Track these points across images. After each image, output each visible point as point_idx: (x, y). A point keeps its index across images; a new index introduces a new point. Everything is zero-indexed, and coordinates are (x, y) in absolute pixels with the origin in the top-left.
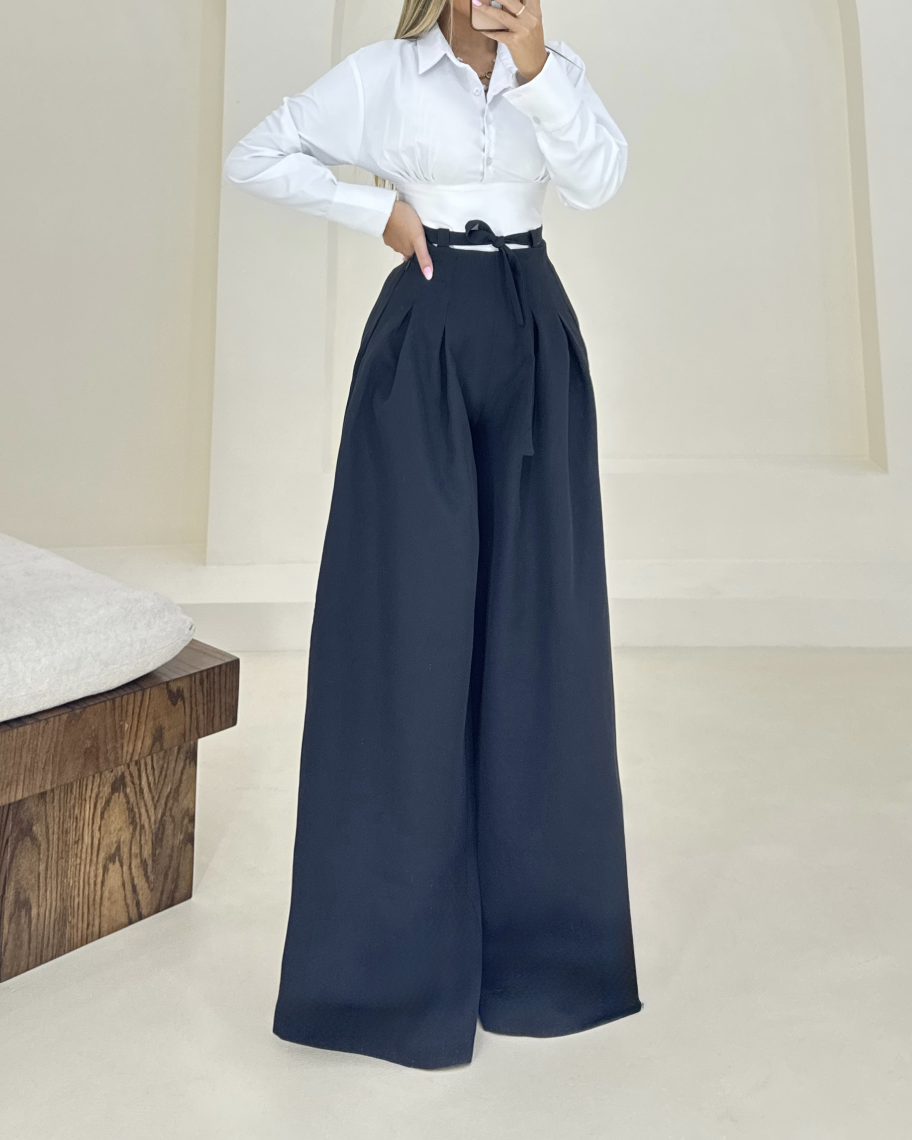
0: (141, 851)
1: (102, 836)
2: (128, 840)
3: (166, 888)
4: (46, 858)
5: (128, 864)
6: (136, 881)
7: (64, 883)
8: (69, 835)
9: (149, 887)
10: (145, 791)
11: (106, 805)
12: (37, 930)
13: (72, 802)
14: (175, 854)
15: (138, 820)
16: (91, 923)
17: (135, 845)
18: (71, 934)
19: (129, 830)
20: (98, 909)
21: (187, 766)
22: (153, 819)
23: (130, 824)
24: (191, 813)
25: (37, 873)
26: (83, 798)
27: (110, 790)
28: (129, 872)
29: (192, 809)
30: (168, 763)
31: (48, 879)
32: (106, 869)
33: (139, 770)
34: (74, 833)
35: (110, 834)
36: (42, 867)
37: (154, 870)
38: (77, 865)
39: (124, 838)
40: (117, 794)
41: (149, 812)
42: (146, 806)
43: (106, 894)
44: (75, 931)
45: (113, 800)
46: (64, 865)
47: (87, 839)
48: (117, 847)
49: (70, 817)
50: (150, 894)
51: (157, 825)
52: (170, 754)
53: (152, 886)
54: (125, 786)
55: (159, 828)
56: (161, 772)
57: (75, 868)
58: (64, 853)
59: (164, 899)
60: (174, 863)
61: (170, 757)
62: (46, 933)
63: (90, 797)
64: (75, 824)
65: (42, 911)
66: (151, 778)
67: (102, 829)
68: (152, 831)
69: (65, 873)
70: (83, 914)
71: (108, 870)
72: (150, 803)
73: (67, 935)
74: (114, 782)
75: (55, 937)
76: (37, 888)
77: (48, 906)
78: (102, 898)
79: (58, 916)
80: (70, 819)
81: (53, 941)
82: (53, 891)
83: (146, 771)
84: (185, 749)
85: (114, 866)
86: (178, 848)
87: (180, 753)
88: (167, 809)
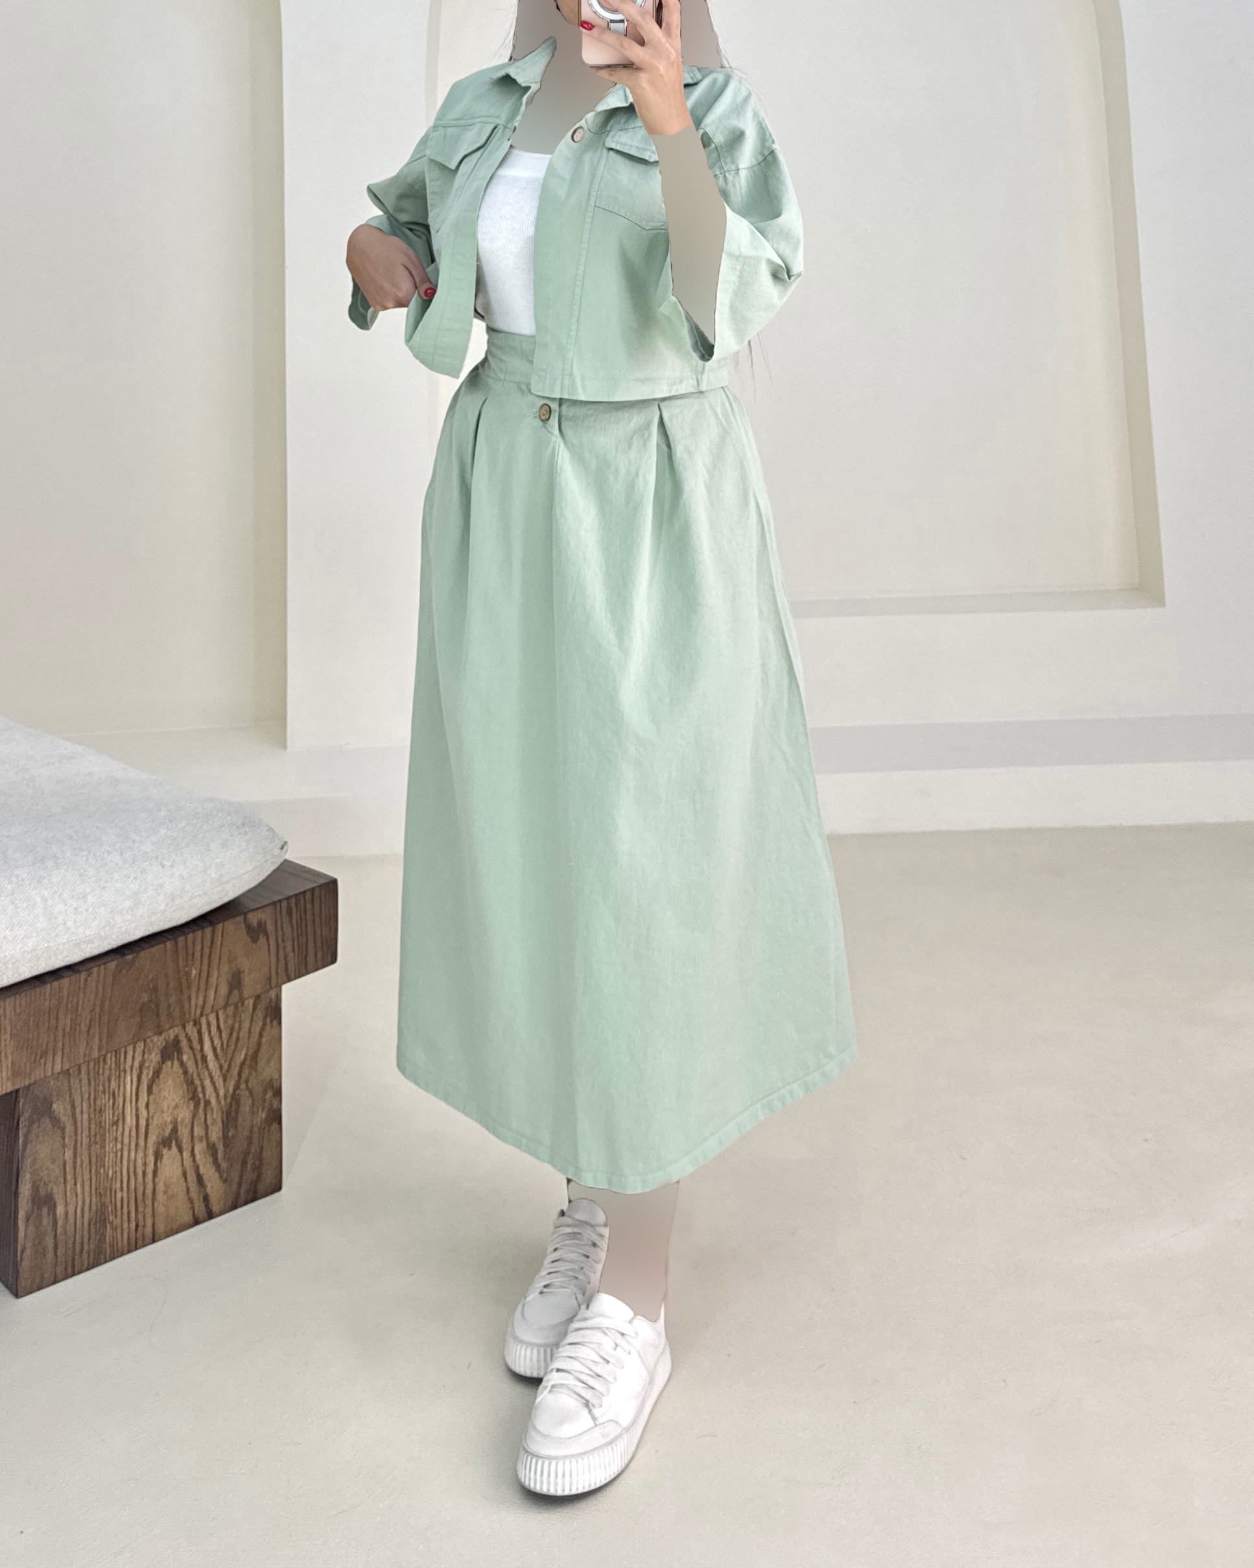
0: (207, 1134)
1: (151, 1114)
2: (187, 1120)
3: (244, 1178)
4: (73, 1143)
5: (190, 1149)
6: (202, 1170)
7: (99, 1173)
8: (104, 1115)
9: (221, 1177)
10: (209, 1058)
11: (155, 1076)
12: (66, 1233)
13: (107, 1072)
14: (255, 1137)
15: (201, 1095)
16: (141, 1223)
17: (198, 1126)
18: (113, 1237)
19: (188, 1107)
20: (150, 1205)
21: (268, 1027)
22: (222, 1093)
23: (189, 1100)
24: (276, 1085)
25: (61, 1163)
26: (122, 1068)
27: (158, 1058)
28: (192, 1159)
29: (277, 1080)
30: (240, 1024)
31: (77, 1170)
32: (158, 1156)
33: (200, 1033)
34: (111, 1112)
35: (162, 1112)
36: (69, 1154)
37: (227, 1156)
38: (116, 1153)
39: (182, 1118)
40: (169, 1063)
41: (217, 1084)
42: (211, 1076)
43: (161, 1187)
44: (119, 1233)
45: (164, 1071)
46: (98, 1152)
47: (130, 1120)
48: (172, 1130)
50: (222, 1186)
51: (229, 1100)
52: (243, 1011)
53: (225, 1175)
54: (180, 1052)
55: (231, 1106)
56: (231, 1034)
57: (114, 1155)
58: (98, 1136)
59: (243, 1191)
60: (254, 1148)
61: (243, 1015)
62: (77, 1237)
63: (132, 1067)
64: (111, 1101)
65: (71, 1209)
66: (217, 1041)
67: (150, 1107)
68: (221, 1108)
69: (101, 1160)
70: (129, 1213)
71: (162, 1156)
72: (216, 1073)
73: (107, 1240)
74: (165, 1047)
75: (91, 1241)
76: (63, 1181)
77: (80, 1203)
78: (154, 1191)
79: (94, 1217)
80: (105, 1094)
81: (89, 1246)
82: (85, 1184)
83: (210, 1032)
84: (264, 1002)
85: (170, 1152)
86: (260, 1127)
87: (257, 1009)
88: (242, 1080)
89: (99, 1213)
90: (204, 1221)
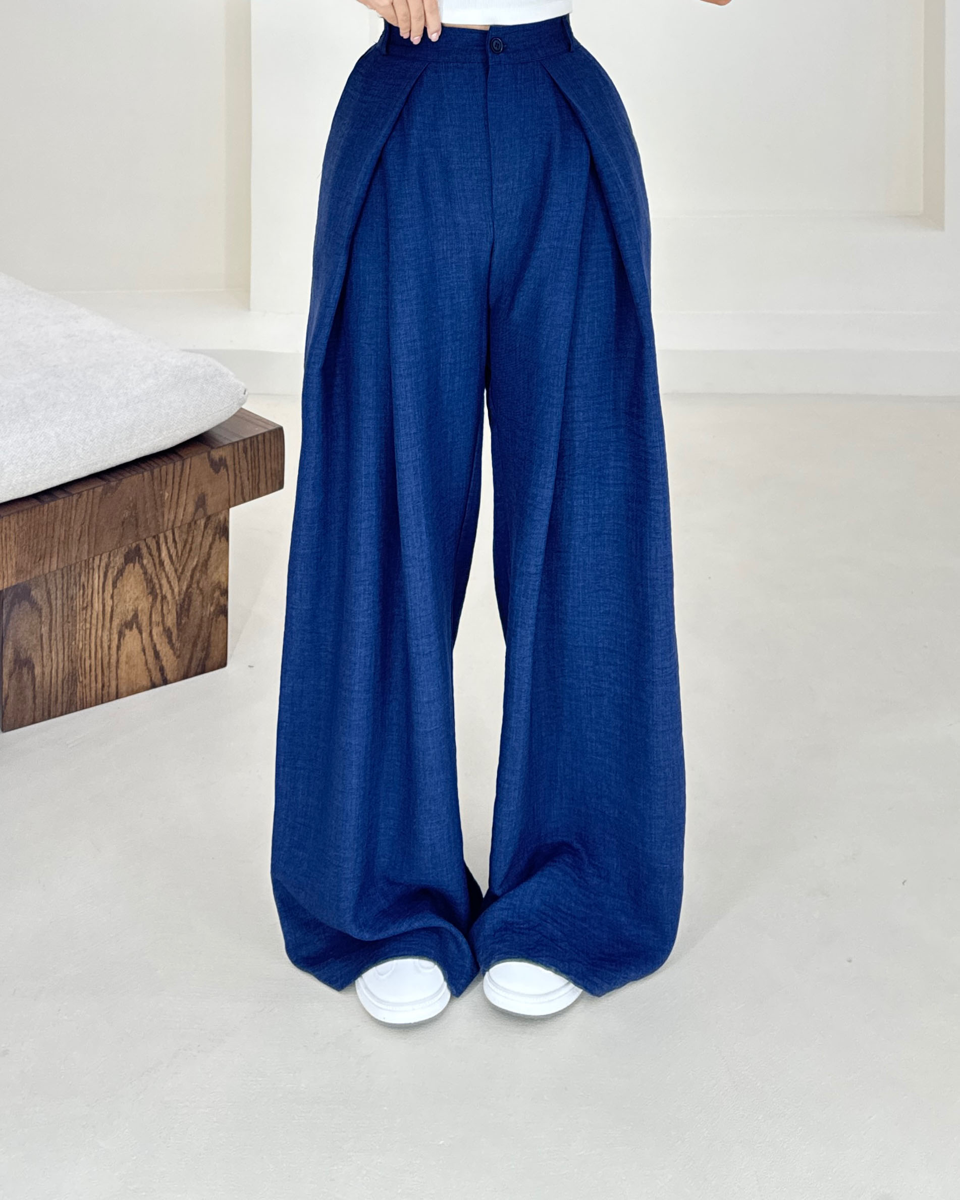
0: (163, 620)
1: (115, 605)
2: (147, 608)
3: (194, 656)
4: (49, 622)
5: (149, 631)
6: (158, 647)
7: (72, 645)
8: (75, 601)
9: (175, 653)
10: (165, 563)
11: (119, 575)
12: (43, 687)
13: (78, 570)
14: (205, 625)
15: (158, 591)
16: (107, 684)
17: (155, 614)
18: (83, 694)
19: (147, 599)
20: (115, 671)
21: (217, 542)
22: (176, 590)
23: (149, 594)
24: (223, 586)
25: (39, 635)
26: (90, 566)
27: (122, 560)
28: (150, 639)
29: (224, 583)
30: (193, 537)
31: (52, 641)
32: (121, 635)
33: (158, 543)
34: (81, 600)
35: (125, 602)
36: (45, 630)
37: (180, 639)
38: (86, 631)
39: (142, 607)
40: (132, 565)
41: (172, 583)
42: (168, 578)
43: (123, 658)
44: (88, 690)
45: (127, 570)
46: (70, 629)
47: (97, 606)
48: (133, 616)
49: (75, 584)
50: (175, 661)
51: (182, 596)
52: (195, 529)
54: (141, 557)
55: (184, 600)
56: (185, 545)
57: (84, 632)
58: (70, 617)
59: (193, 666)
60: (204, 633)
61: (195, 531)
62: (53, 690)
63: (99, 566)
64: (81, 591)
65: (47, 671)
66: (172, 550)
67: (115, 598)
68: (176, 602)
69: (72, 635)
70: (96, 676)
71: (125, 635)
72: (172, 575)
73: (78, 695)
74: (128, 553)
75: (64, 694)
76: (40, 649)
77: (54, 666)
78: (118, 661)
79: (67, 677)
80: (76, 586)
81: (62, 698)
82: (59, 652)
83: (166, 543)
84: (213, 523)
85: (131, 633)
86: (209, 618)
87: (208, 528)
88: (194, 581)
89: (71, 675)
90: (160, 685)
